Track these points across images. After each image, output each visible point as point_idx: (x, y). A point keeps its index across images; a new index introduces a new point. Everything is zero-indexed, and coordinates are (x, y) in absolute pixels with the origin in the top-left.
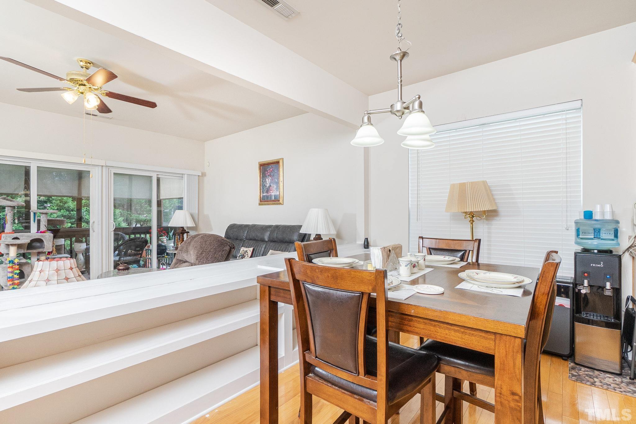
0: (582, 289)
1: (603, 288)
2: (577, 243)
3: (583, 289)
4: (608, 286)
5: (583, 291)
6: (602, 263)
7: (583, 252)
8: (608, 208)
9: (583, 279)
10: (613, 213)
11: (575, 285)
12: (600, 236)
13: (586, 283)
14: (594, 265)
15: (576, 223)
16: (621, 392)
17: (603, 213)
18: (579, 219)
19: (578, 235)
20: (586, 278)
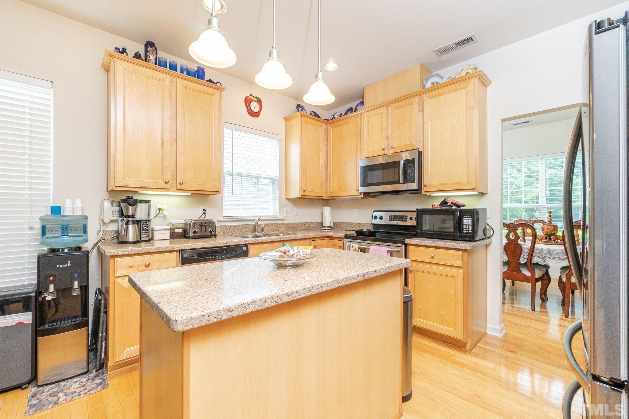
0: (46, 296)
1: (71, 288)
2: (43, 244)
3: (48, 296)
4: (76, 285)
5: (49, 298)
6: (69, 262)
7: (50, 252)
8: (78, 203)
9: (48, 284)
10: (83, 208)
11: (39, 293)
12: (68, 233)
13: (52, 288)
14: (61, 266)
15: (42, 219)
16: (86, 394)
17: (73, 209)
18: (45, 215)
19: (43, 234)
20: (51, 282)
